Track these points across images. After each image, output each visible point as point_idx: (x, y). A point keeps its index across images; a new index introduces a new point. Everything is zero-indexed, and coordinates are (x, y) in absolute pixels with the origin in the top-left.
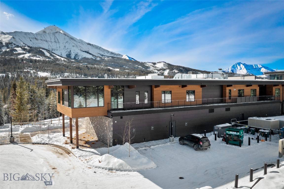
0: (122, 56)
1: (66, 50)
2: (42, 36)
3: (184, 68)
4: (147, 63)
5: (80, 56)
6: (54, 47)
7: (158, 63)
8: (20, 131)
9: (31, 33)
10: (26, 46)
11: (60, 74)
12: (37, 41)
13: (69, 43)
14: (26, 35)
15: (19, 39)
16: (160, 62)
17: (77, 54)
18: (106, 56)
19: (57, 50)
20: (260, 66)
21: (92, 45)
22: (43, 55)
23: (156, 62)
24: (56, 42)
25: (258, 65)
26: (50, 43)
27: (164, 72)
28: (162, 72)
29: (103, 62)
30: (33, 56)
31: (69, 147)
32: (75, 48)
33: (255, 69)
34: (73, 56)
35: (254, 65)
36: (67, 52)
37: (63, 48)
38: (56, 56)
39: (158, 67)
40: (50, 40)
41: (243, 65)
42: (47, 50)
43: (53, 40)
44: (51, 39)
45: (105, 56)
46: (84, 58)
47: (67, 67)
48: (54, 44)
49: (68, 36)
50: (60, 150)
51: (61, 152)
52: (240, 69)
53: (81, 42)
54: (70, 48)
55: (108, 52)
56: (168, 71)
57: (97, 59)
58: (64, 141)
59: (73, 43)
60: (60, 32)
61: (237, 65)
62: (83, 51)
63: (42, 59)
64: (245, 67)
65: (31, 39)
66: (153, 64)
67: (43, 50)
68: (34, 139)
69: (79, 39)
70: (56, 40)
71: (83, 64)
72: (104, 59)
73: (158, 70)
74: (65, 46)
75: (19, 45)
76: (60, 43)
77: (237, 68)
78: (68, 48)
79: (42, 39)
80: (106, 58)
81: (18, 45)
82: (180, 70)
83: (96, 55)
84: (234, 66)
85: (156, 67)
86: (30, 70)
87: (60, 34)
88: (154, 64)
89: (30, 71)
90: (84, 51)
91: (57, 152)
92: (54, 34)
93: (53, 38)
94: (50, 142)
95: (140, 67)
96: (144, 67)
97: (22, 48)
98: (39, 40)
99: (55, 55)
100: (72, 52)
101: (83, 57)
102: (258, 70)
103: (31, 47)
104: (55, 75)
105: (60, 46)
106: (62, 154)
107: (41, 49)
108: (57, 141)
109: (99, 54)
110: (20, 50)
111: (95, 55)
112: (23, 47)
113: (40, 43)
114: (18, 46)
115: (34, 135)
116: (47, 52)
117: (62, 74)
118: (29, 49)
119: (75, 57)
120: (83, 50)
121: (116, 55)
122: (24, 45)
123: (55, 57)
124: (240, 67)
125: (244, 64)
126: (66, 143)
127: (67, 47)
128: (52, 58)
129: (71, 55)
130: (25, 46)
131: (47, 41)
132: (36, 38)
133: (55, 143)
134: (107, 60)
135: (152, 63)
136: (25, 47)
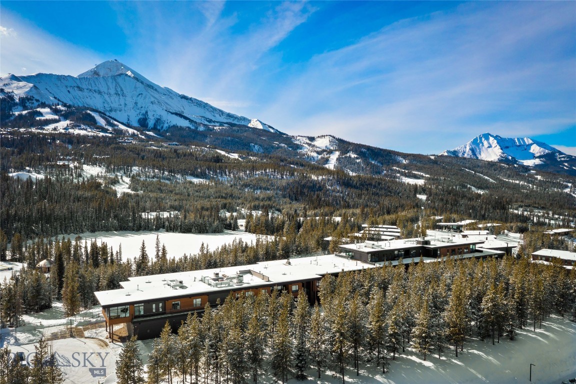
0: (250, 121)
1: (138, 111)
2: (92, 82)
3: (369, 148)
4: (298, 138)
5: (166, 122)
6: (115, 105)
7: (319, 137)
8: (75, 325)
9: (69, 76)
10: (60, 103)
11: (124, 171)
12: (81, 92)
13: (143, 96)
14: (60, 82)
15: (46, 89)
16: (323, 136)
17: (159, 119)
18: (217, 122)
19: (120, 111)
20: (528, 141)
21: (191, 99)
22: (92, 125)
23: (315, 135)
24: (119, 95)
25: (525, 139)
26: (106, 96)
27: (329, 157)
28: (326, 156)
29: (210, 135)
30: (74, 127)
31: (108, 341)
32: (155, 107)
33: (519, 146)
34: (151, 123)
35: (516, 139)
36: (141, 114)
37: (132, 106)
38: (118, 126)
39: (318, 146)
40: (106, 91)
41: (495, 139)
42: (100, 112)
43: (112, 91)
44: (108, 89)
45: (214, 122)
46: (174, 126)
47: (138, 154)
48: (114, 98)
49: (142, 83)
50: (102, 344)
51: (102, 345)
52: (489, 147)
53: (168, 93)
54: (146, 107)
55: (221, 113)
56: (337, 154)
57: (198, 130)
58: (106, 336)
59: (153, 96)
60: (127, 75)
61: (483, 139)
62: (172, 113)
63: (90, 134)
64: (498, 143)
65: (69, 89)
66: (310, 140)
67: (93, 114)
68: (86, 334)
69: (165, 87)
70: (119, 90)
71: (169, 144)
72: (213, 129)
73: (318, 153)
74: (136, 103)
75: (47, 103)
76: (126, 96)
77: (483, 145)
78: (142, 107)
79: (90, 87)
80: (216, 126)
81: (45, 102)
82: (361, 152)
83: (197, 121)
84: (476, 140)
85: (314, 146)
86: (69, 160)
87: (127, 78)
88: (312, 139)
89: (68, 165)
90: (174, 111)
91: (100, 345)
92: (114, 78)
93: (112, 85)
94: (97, 337)
95: (283, 145)
96: (290, 146)
97: (51, 108)
98: (85, 90)
99: (116, 123)
100: (150, 114)
101: (172, 125)
102: (525, 149)
103: (69, 107)
104: (114, 172)
105: (127, 103)
106: (103, 346)
107: (89, 112)
108: (101, 336)
109: (204, 117)
110: (47, 113)
111: (195, 120)
112: (54, 107)
113: (88, 97)
114: (43, 105)
115: (88, 329)
116: (101, 116)
117: (128, 169)
118: (65, 111)
119: (155, 125)
120: (171, 111)
121: (236, 120)
122: (56, 101)
123: (116, 128)
124: (489, 143)
125: (497, 136)
126: (107, 338)
127: (139, 105)
128: (110, 129)
129: (148, 121)
130: (58, 105)
131: (100, 93)
132: (78, 87)
133: (100, 338)
134: (219, 130)
135: (307, 137)
136: (58, 107)
